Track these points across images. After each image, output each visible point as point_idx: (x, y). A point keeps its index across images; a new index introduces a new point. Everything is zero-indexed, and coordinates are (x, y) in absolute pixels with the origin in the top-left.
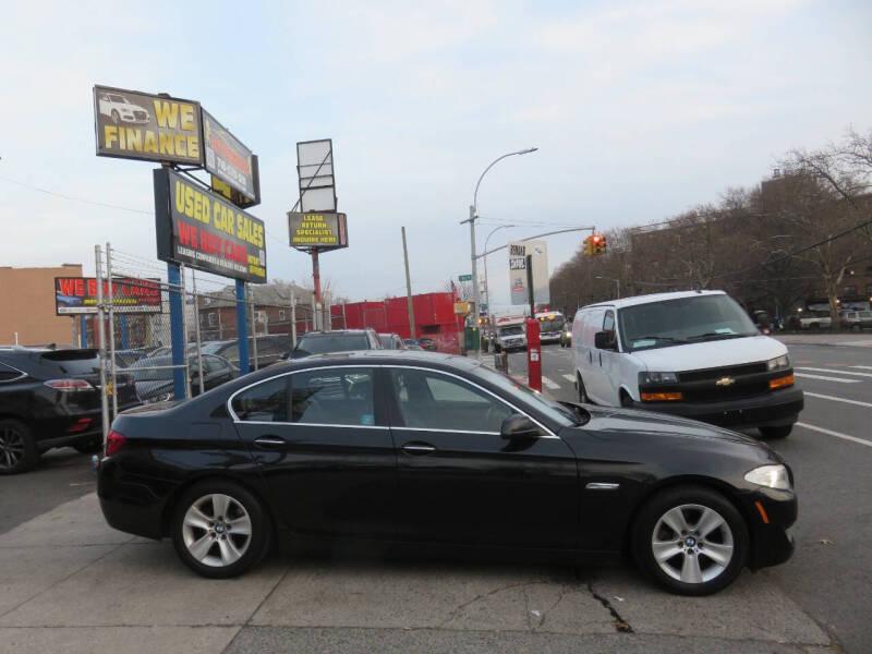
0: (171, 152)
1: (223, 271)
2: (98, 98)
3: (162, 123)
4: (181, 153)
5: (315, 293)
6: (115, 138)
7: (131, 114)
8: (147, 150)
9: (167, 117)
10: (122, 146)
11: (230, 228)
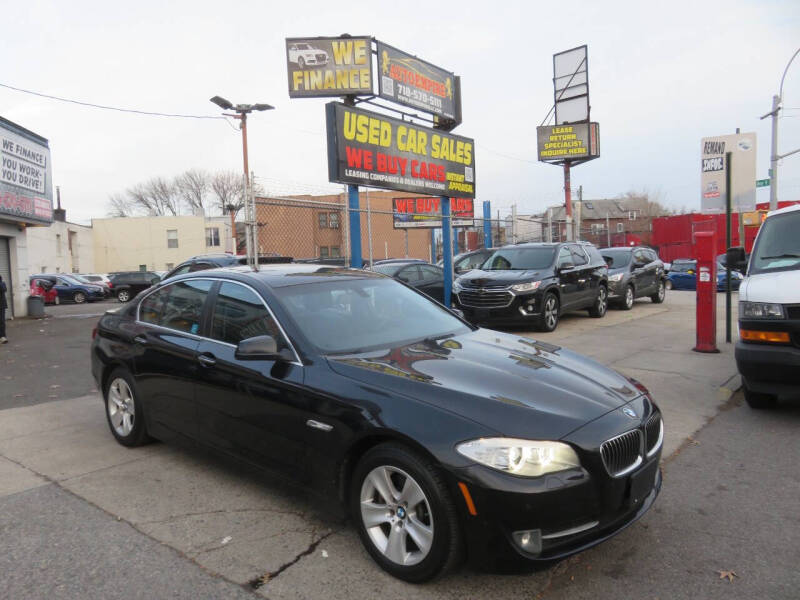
0: (346, 86)
1: (410, 189)
2: (288, 48)
3: (339, 62)
4: (355, 86)
5: (565, 206)
6: (301, 81)
7: (314, 58)
8: (326, 88)
9: (343, 54)
10: (307, 88)
11: (422, 148)
